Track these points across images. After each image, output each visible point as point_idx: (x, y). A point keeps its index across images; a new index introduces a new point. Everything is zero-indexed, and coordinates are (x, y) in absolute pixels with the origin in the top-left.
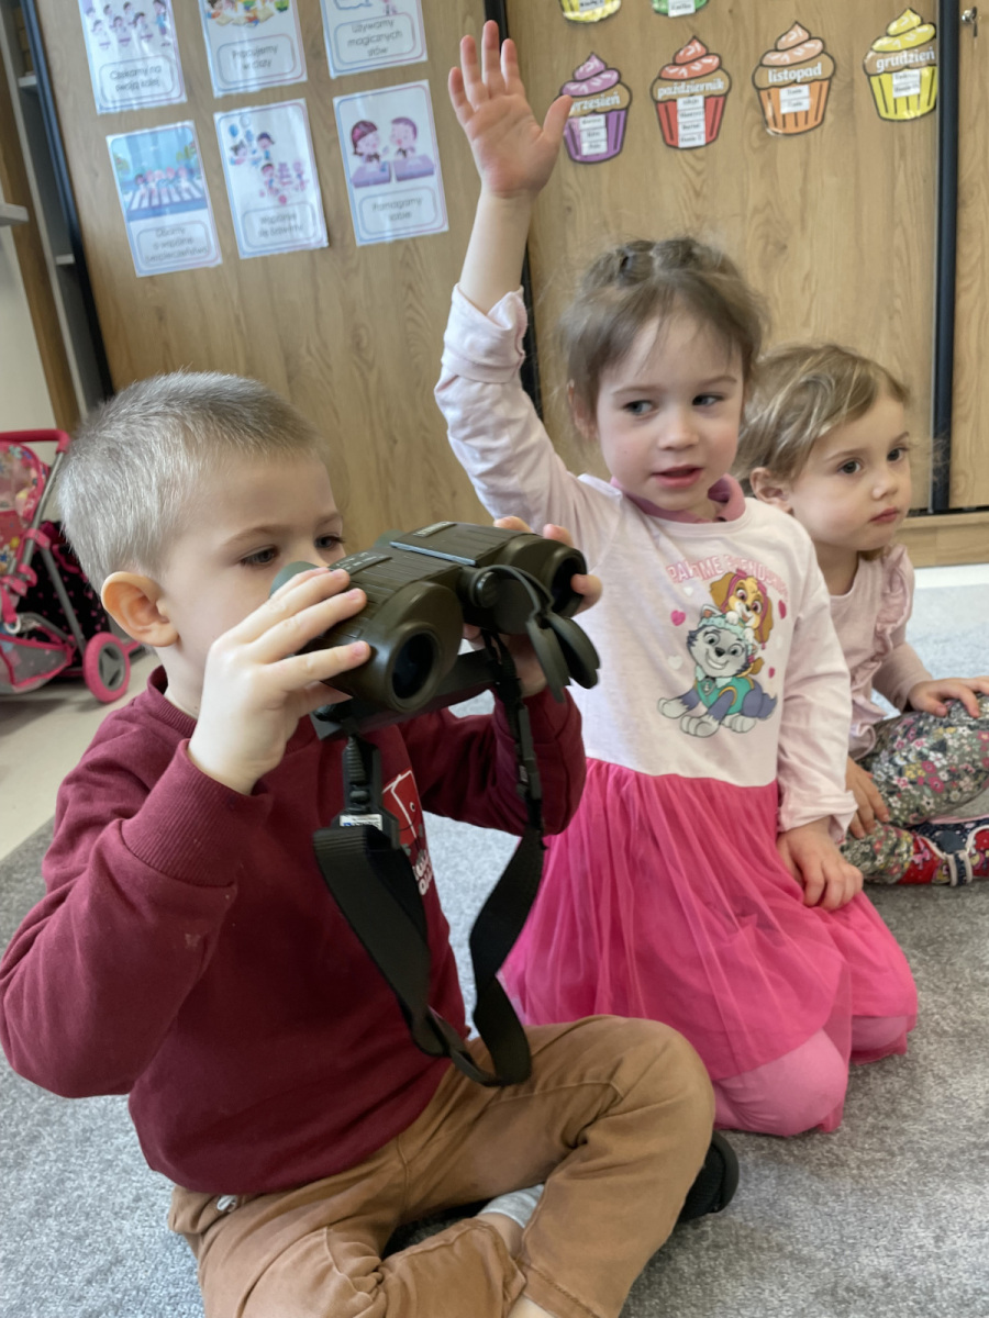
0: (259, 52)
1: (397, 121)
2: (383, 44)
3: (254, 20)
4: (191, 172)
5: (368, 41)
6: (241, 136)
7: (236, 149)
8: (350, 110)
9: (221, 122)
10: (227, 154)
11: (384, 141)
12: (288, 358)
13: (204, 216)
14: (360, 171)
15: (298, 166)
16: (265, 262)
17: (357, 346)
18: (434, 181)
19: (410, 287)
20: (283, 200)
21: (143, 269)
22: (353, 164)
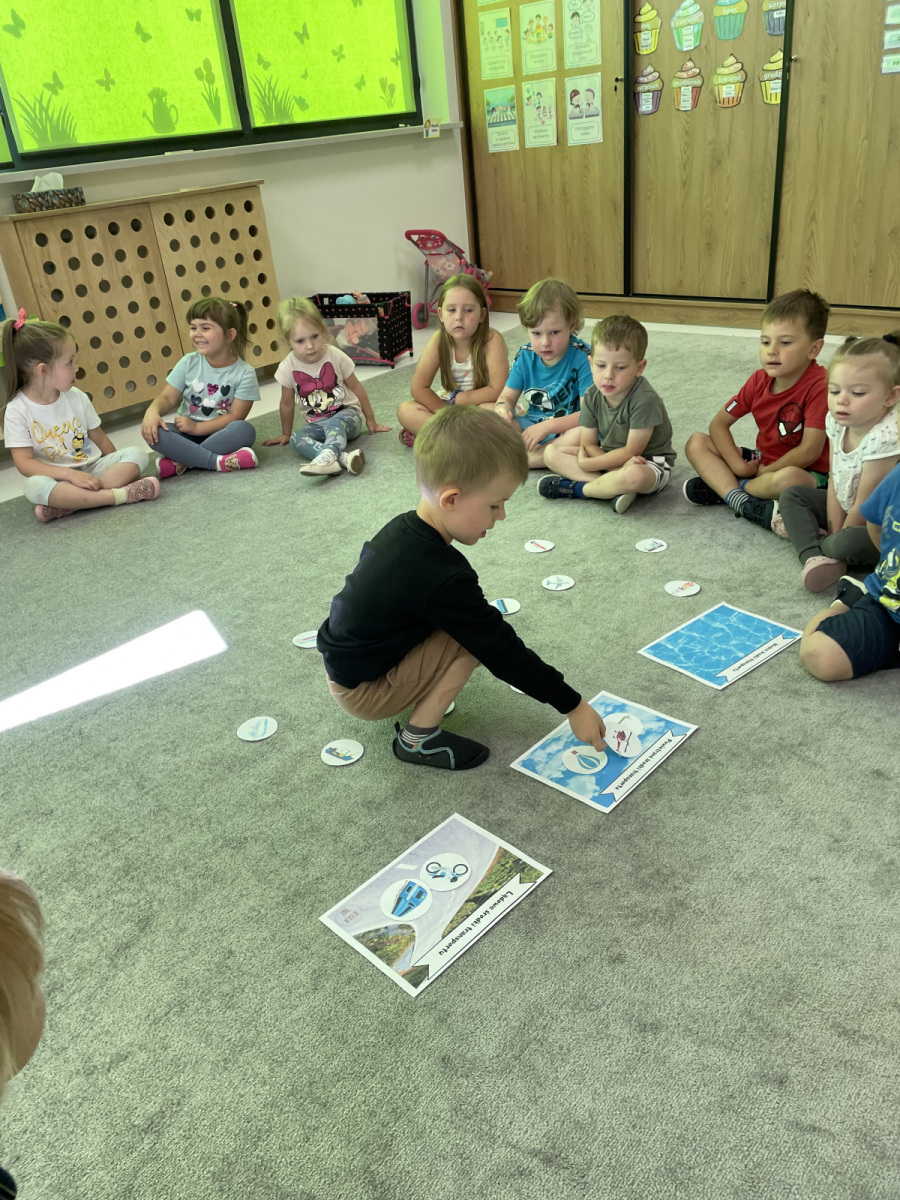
0: (541, 56)
1: (588, 90)
2: (584, 55)
3: (539, 42)
4: (513, 107)
5: (580, 53)
6: (531, 93)
7: (528, 99)
8: (570, 84)
9: (525, 86)
10: (525, 101)
11: (581, 99)
12: (539, 195)
13: (514, 127)
14: (572, 111)
15: (550, 107)
16: (534, 149)
17: (564, 192)
18: (599, 119)
19: (586, 167)
20: (543, 123)
21: (492, 149)
22: (570, 108)
